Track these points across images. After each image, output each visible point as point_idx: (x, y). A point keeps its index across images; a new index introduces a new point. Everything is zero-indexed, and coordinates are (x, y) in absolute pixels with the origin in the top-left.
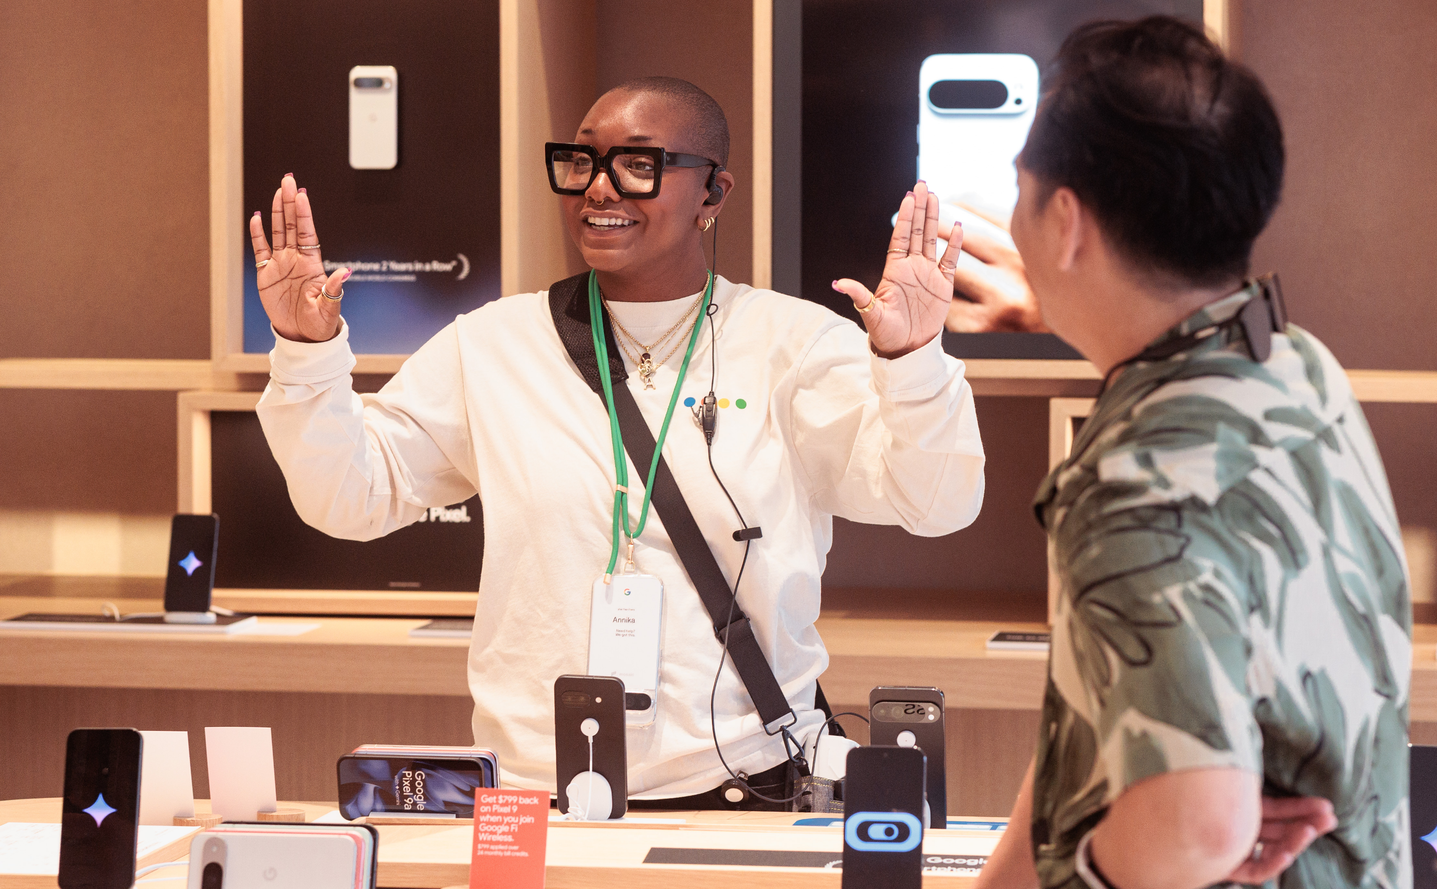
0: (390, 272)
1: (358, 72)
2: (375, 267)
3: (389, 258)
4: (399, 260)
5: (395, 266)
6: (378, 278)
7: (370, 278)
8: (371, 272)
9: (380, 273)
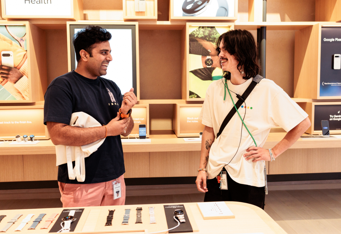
0: (337, 84)
1: (335, 55)
2: (335, 83)
3: (337, 82)
4: (339, 83)
5: (338, 83)
6: (336, 85)
7: (335, 85)
8: (335, 84)
9: (336, 84)
